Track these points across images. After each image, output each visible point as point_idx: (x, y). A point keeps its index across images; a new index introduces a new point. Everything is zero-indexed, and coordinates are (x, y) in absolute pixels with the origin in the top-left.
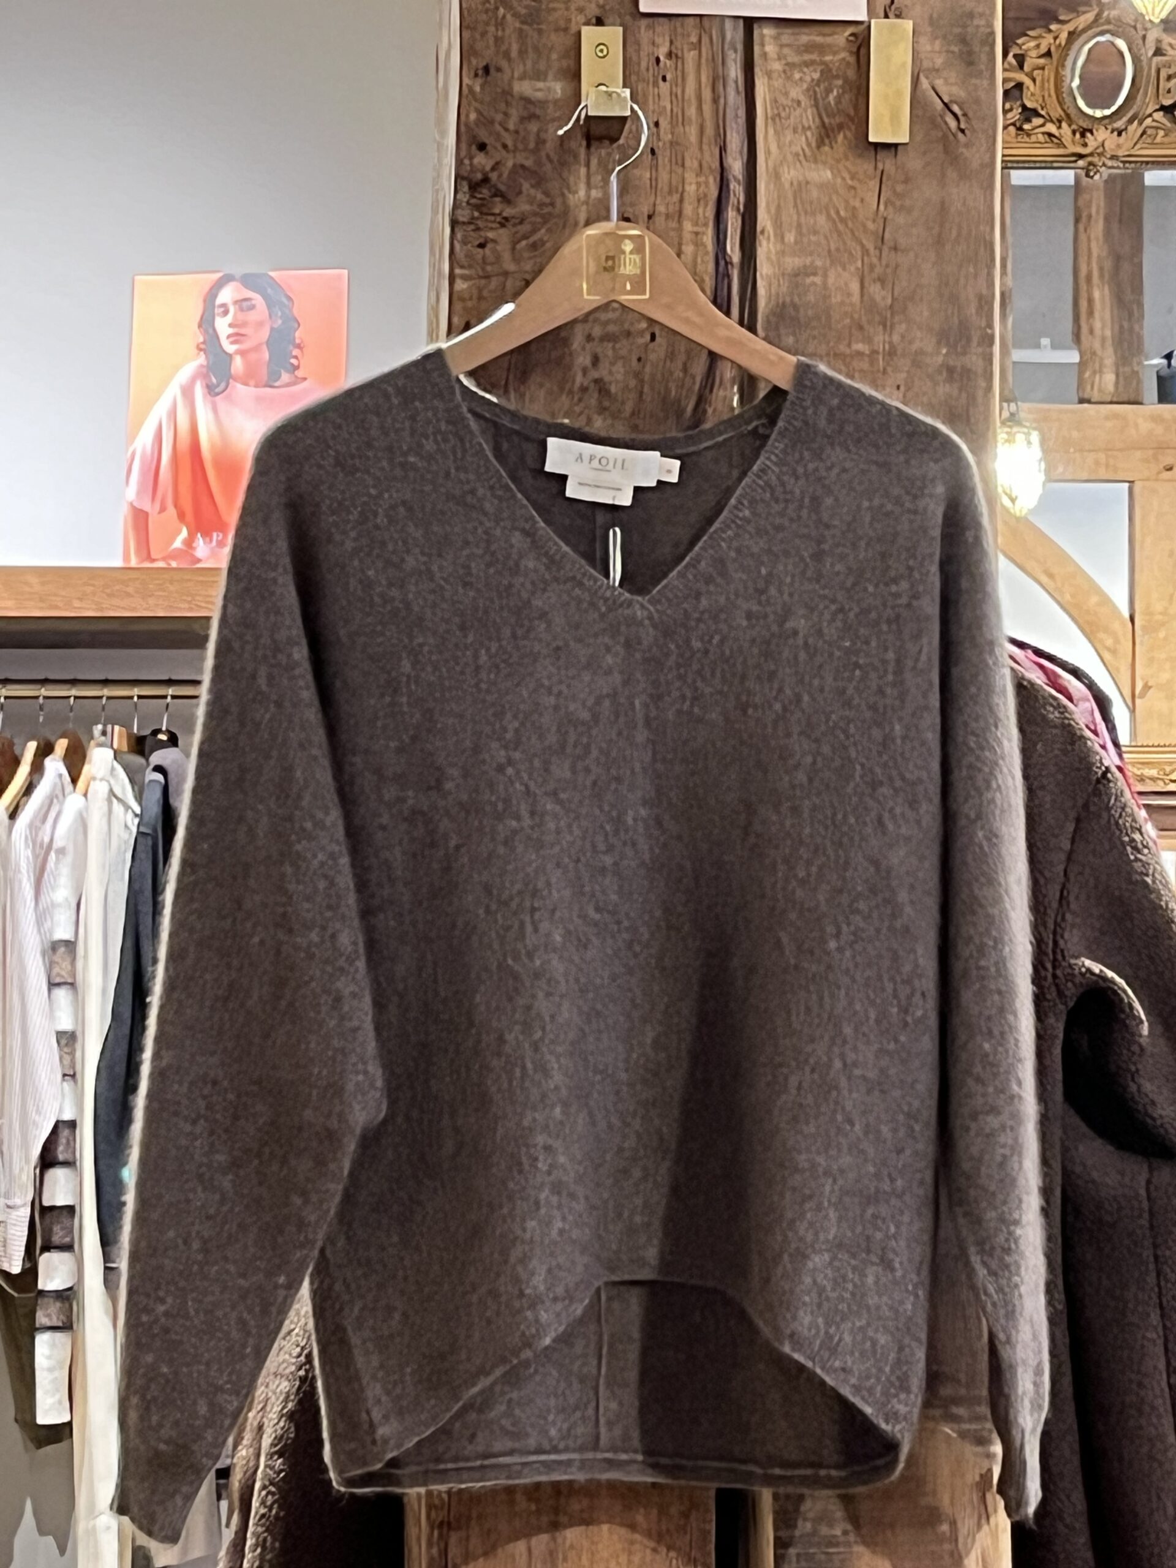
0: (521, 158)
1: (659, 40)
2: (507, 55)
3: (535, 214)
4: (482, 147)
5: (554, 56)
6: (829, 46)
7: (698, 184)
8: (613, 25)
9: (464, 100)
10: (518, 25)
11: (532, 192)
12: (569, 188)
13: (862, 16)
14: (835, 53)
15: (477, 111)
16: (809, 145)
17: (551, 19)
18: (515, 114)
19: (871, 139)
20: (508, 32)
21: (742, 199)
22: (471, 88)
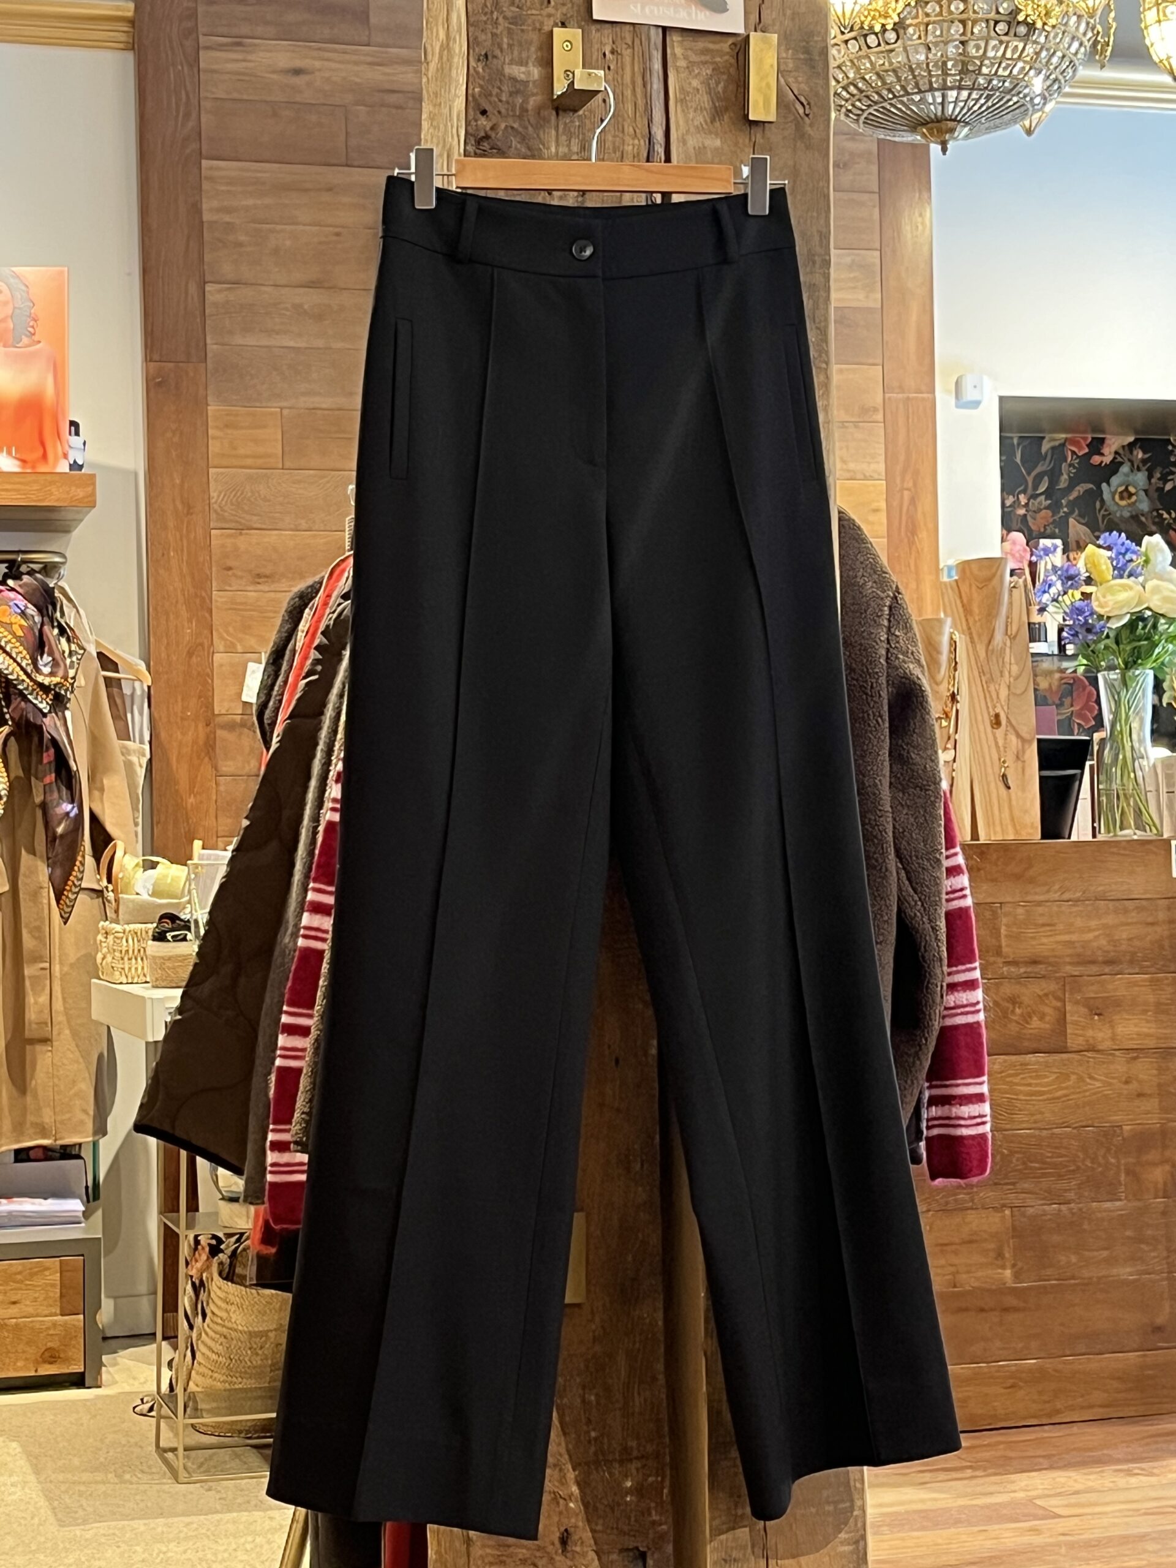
0: (511, 122)
1: (605, 40)
2: (500, 46)
4: (484, 112)
6: (717, 51)
7: (633, 145)
8: (574, 26)
9: (471, 79)
10: (507, 25)
11: (519, 146)
12: (544, 145)
13: (740, 30)
14: (721, 57)
15: (481, 86)
16: (706, 121)
17: (530, 21)
18: (506, 89)
19: (751, 118)
20: (500, 28)
22: (474, 68)
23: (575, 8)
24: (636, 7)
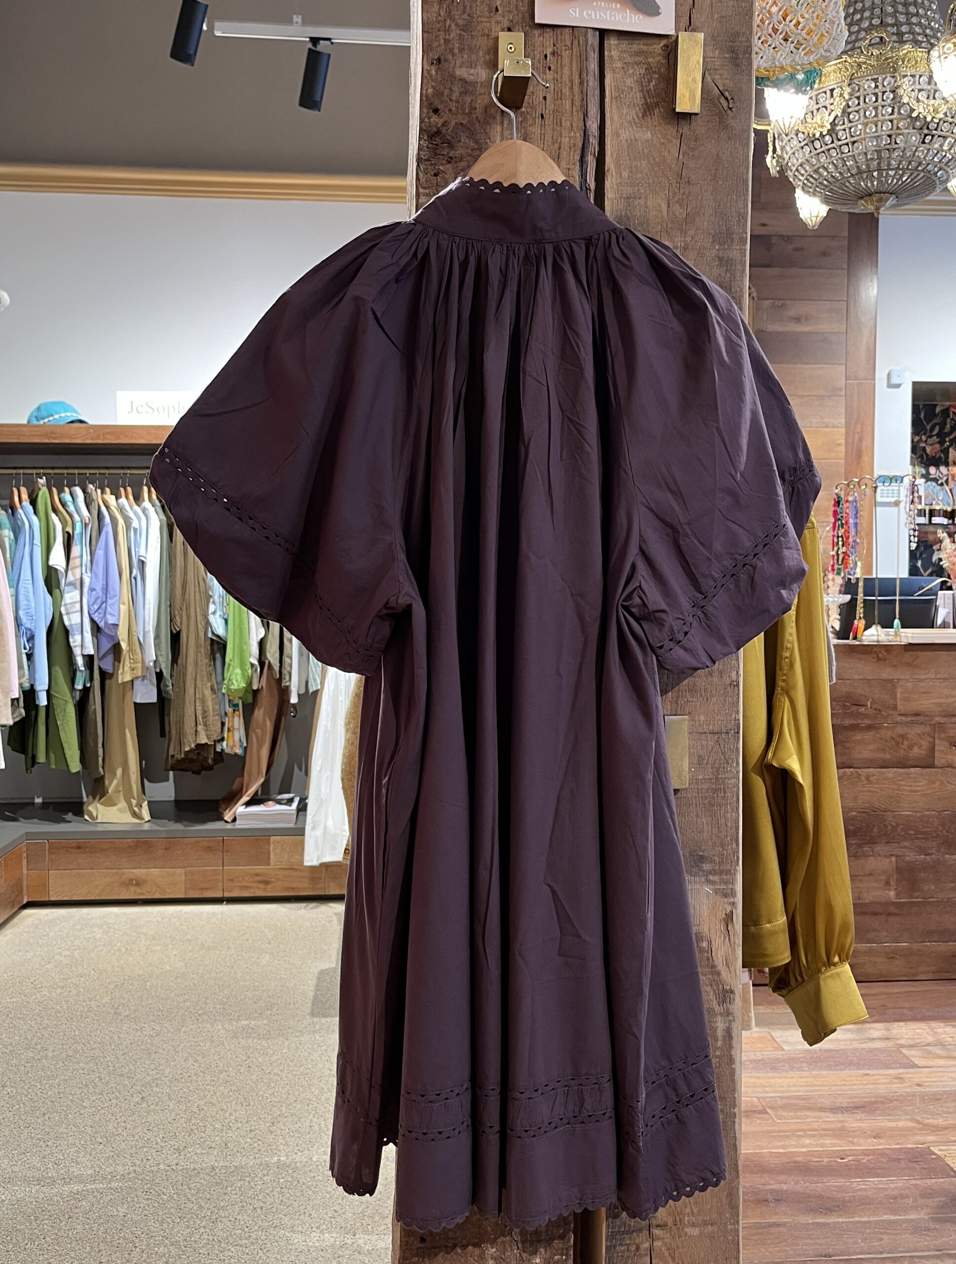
0: (461, 119)
1: (546, 43)
2: (451, 51)
3: (470, 155)
4: (436, 111)
5: (481, 53)
6: (651, 53)
7: (570, 137)
8: (519, 31)
9: (425, 81)
10: (458, 32)
11: (467, 141)
12: (489, 139)
13: (672, 32)
14: (653, 58)
15: (434, 89)
16: (638, 116)
17: (479, 28)
18: (457, 89)
19: (677, 110)
20: (451, 37)
21: (597, 149)
22: (429, 71)
23: (520, 16)
24: (575, 12)
